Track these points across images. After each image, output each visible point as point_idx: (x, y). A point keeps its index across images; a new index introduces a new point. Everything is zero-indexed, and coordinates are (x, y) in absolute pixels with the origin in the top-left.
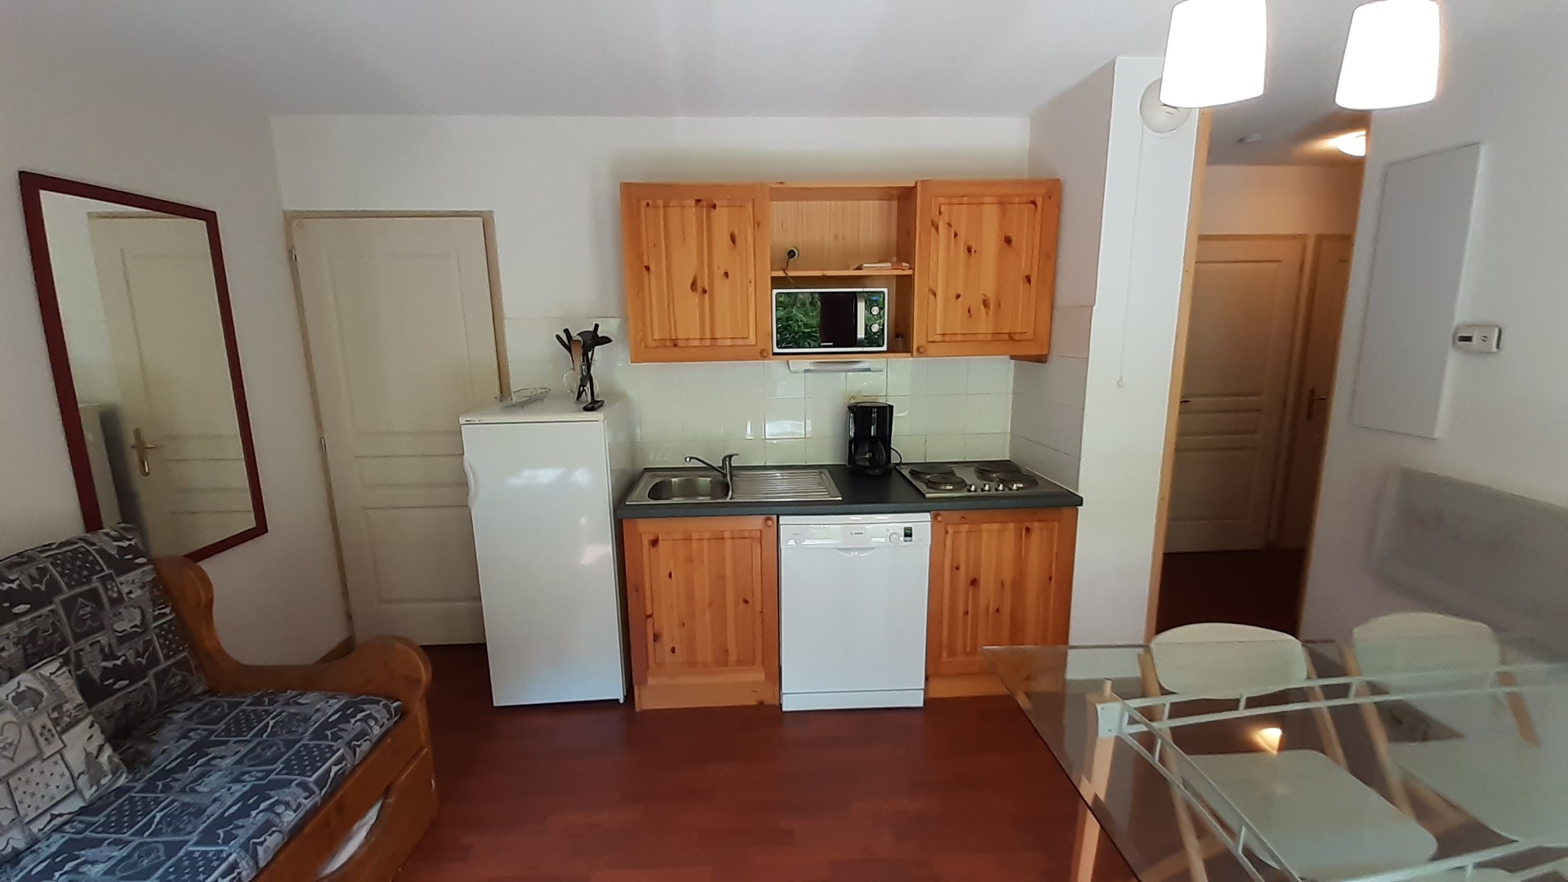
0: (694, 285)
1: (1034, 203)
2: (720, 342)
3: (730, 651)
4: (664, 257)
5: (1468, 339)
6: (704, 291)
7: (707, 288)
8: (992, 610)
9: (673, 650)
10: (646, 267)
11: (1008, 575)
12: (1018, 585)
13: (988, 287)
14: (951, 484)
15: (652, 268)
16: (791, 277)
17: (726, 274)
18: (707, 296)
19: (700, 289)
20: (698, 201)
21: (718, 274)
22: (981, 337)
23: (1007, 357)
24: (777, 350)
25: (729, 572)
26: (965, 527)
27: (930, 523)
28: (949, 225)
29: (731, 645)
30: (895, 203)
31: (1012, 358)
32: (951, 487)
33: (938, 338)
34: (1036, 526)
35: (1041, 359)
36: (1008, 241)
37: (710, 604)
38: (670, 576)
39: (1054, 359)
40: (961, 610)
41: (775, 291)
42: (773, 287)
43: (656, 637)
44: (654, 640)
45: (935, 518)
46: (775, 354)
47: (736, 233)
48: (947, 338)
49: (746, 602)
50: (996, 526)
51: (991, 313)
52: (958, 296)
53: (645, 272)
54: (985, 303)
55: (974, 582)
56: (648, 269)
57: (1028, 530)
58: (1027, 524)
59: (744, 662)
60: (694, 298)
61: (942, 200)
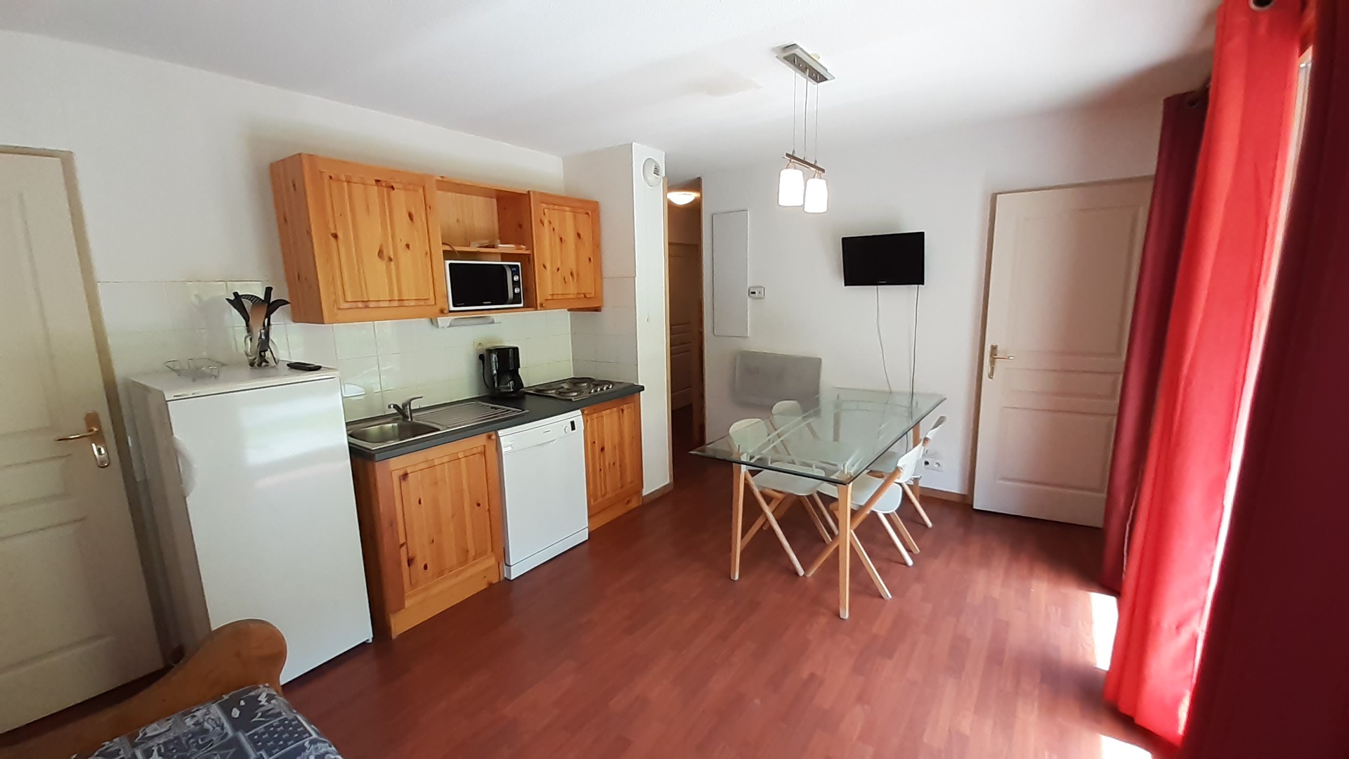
0: (380, 253)
1: (587, 214)
2: (406, 303)
3: (469, 550)
4: (351, 227)
5: (754, 293)
6: (390, 260)
7: (392, 257)
8: (612, 463)
9: (426, 567)
10: (332, 234)
11: (616, 440)
12: (621, 444)
13: (571, 264)
14: (576, 392)
15: (340, 235)
16: (458, 251)
17: (408, 246)
18: (392, 263)
19: (386, 259)
20: (377, 181)
21: (401, 246)
22: (571, 296)
23: (566, 310)
24: (452, 308)
25: (465, 486)
26: (595, 415)
27: (581, 416)
28: (550, 223)
29: (471, 545)
30: (494, 201)
31: (569, 310)
32: (576, 394)
33: (550, 297)
34: (625, 407)
35: (597, 309)
36: (579, 235)
37: (453, 516)
38: (420, 502)
39: (604, 310)
40: (598, 470)
41: (448, 262)
42: (446, 258)
43: (410, 561)
44: (409, 565)
45: (583, 413)
46: (451, 312)
47: (413, 212)
48: (555, 297)
49: (479, 505)
50: (608, 411)
51: (575, 280)
52: (558, 269)
53: (333, 239)
54: (572, 274)
55: (603, 449)
56: (335, 236)
57: (622, 410)
58: (621, 407)
59: (480, 554)
60: (381, 265)
61: (544, 205)
